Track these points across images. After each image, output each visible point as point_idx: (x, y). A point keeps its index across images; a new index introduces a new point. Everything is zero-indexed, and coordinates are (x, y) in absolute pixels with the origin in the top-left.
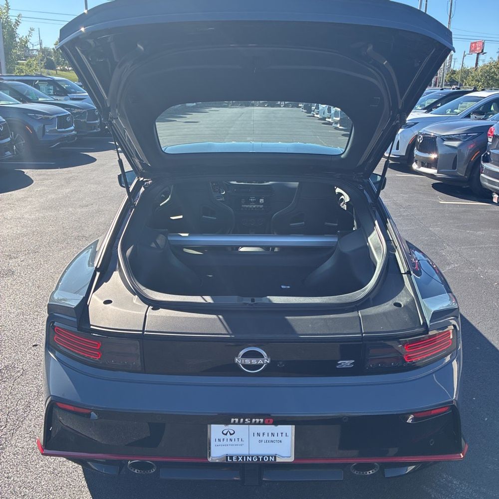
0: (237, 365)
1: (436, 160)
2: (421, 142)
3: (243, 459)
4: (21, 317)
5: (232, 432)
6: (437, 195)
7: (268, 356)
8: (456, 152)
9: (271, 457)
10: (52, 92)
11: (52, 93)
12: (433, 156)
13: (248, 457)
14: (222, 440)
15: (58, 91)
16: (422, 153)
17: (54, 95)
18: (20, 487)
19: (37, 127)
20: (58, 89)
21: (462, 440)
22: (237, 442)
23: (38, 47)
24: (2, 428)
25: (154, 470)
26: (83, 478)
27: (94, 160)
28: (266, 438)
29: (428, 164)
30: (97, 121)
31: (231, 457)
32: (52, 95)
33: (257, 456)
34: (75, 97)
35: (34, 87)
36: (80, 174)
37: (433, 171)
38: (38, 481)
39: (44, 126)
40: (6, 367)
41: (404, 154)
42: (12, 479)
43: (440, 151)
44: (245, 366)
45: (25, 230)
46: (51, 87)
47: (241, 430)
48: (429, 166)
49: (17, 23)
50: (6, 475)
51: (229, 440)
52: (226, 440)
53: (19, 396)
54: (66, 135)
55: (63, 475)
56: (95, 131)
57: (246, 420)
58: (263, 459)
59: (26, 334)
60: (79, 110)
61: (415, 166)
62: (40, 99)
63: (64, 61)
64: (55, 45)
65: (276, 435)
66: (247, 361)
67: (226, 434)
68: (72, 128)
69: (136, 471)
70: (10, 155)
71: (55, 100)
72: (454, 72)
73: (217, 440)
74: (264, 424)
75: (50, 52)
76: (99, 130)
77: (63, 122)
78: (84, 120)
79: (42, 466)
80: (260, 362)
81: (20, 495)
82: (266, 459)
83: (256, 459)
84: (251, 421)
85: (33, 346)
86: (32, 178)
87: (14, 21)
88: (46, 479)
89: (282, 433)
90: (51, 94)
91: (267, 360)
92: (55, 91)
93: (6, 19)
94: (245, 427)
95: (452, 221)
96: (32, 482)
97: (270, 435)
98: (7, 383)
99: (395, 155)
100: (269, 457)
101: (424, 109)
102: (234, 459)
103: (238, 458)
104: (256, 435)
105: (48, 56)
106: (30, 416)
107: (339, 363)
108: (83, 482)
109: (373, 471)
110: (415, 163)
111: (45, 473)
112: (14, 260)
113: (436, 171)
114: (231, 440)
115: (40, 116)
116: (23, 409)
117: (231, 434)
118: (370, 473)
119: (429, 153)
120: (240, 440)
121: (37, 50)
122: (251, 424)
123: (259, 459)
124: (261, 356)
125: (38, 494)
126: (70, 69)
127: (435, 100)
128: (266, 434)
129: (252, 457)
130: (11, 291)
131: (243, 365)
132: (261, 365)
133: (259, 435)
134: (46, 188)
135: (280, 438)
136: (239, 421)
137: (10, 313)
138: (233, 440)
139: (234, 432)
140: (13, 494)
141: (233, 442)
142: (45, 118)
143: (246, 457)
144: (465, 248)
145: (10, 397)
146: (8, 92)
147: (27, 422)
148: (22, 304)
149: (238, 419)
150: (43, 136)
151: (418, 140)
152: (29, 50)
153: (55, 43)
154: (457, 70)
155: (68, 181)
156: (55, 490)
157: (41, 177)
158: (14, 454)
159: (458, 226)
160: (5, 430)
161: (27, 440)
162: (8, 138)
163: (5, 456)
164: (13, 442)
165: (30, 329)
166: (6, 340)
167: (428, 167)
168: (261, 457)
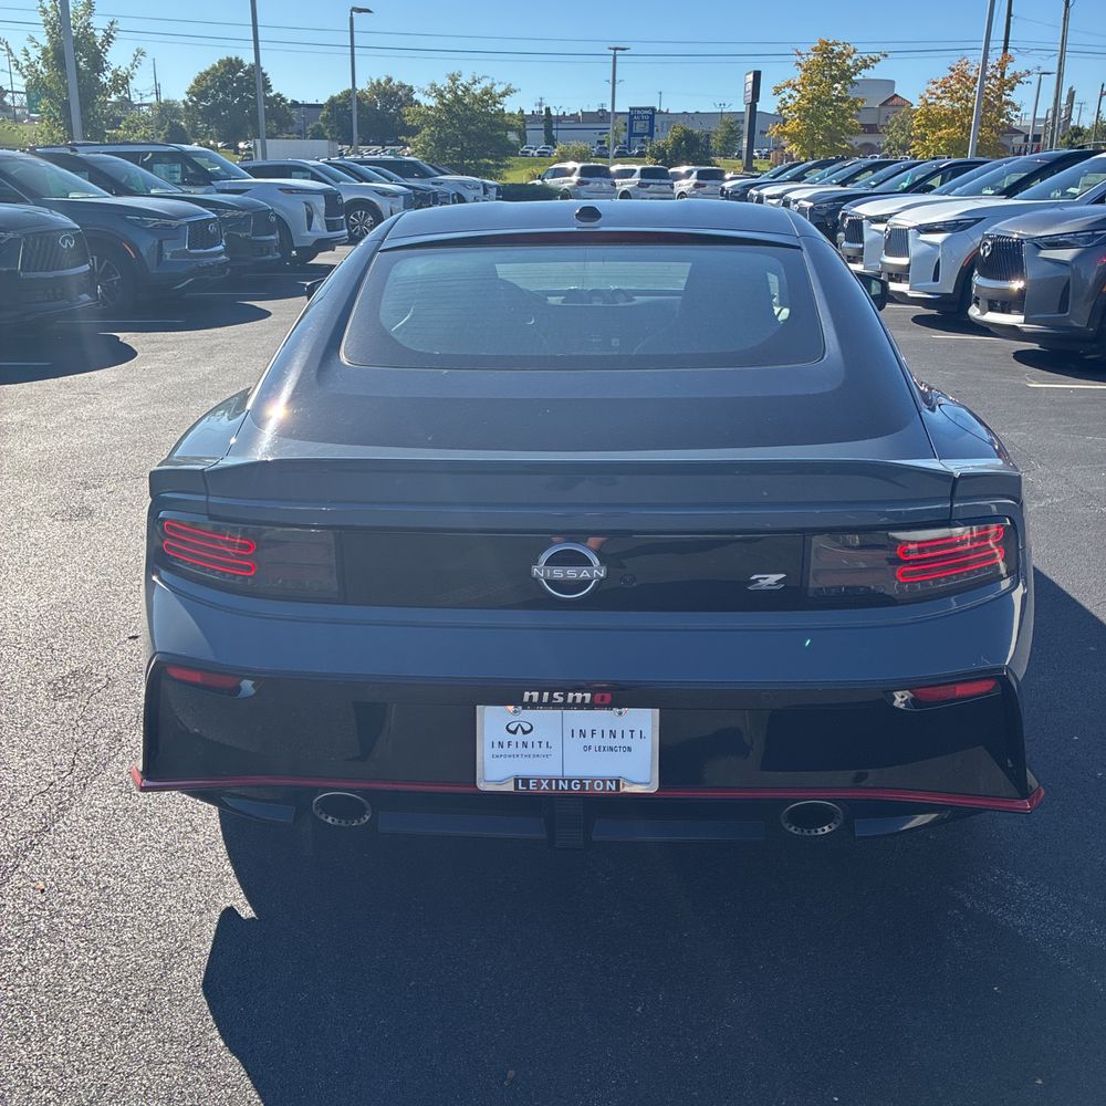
0: (536, 580)
1: (1022, 292)
2: (987, 254)
3: (549, 784)
4: (107, 588)
5: (527, 728)
6: (1024, 373)
7: (602, 562)
8: (1067, 273)
9: (608, 782)
10: (178, 176)
11: (178, 180)
12: (1017, 285)
13: (561, 782)
14: (506, 745)
15: (192, 174)
16: (991, 281)
17: (184, 183)
18: (98, 874)
19: (147, 245)
20: (191, 171)
21: (1028, 771)
22: (536, 750)
23: (153, 99)
24: (64, 774)
25: (367, 818)
26: (226, 860)
27: (265, 314)
28: (597, 741)
29: (1003, 303)
30: (273, 237)
31: (526, 781)
32: (179, 184)
33: (581, 780)
34: (227, 188)
35: (141, 166)
36: (235, 340)
37: (1015, 319)
38: (135, 864)
39: (160, 242)
40: (74, 673)
41: (951, 291)
42: (81, 860)
43: (1030, 272)
44: (553, 583)
45: (118, 438)
46: (178, 167)
47: (545, 722)
48: (1005, 308)
49: (108, 38)
50: (69, 854)
51: (520, 745)
52: (514, 744)
53: (99, 722)
54: (207, 261)
55: (187, 855)
56: (270, 257)
57: (556, 695)
58: (591, 785)
59: (116, 617)
60: (236, 213)
61: (974, 312)
62: (153, 192)
63: (208, 128)
64: (188, 93)
65: (619, 735)
66: (558, 573)
67: (514, 732)
68: (221, 247)
69: (329, 820)
70: (89, 301)
71: (184, 192)
72: (1078, 132)
73: (496, 745)
74: (591, 706)
75: (177, 110)
76: (279, 255)
77: (201, 234)
78: (245, 234)
79: (142, 840)
80: (585, 573)
81: (97, 888)
82: (598, 786)
83: (579, 786)
84: (566, 697)
85: (130, 638)
86: (135, 348)
87: (100, 34)
88: (151, 861)
89: (632, 731)
90: (176, 181)
91: (597, 571)
92: (184, 173)
93: (85, 28)
94: (553, 715)
95: (1053, 420)
96: (122, 866)
97: (607, 733)
98: (75, 700)
99: (929, 294)
100: (604, 781)
101: (1000, 194)
102: (531, 785)
103: (539, 784)
104: (577, 733)
105: (173, 117)
106: (120, 757)
107: (753, 578)
108: (226, 867)
109: (830, 827)
110: (974, 306)
111: (148, 852)
112: (93, 491)
113: (1021, 318)
114: (525, 745)
115: (152, 222)
116: (107, 744)
117: (525, 732)
118: (824, 830)
119: (1007, 278)
120: (544, 745)
121: (150, 105)
122: (565, 706)
123: (583, 785)
124: (588, 563)
125: (134, 886)
126: (220, 145)
127: (1024, 175)
128: (599, 733)
129: (570, 781)
130: (86, 544)
131: (547, 581)
132: (588, 582)
133: (583, 734)
134: (163, 365)
135: (627, 741)
136: (541, 697)
137: (84, 582)
138: (530, 745)
139: (531, 730)
140: (81, 885)
141: (529, 750)
142: (164, 226)
143: (557, 781)
144: (1080, 470)
145: (81, 723)
146: (87, 174)
147: (113, 765)
148: (108, 566)
149: (537, 694)
150: (158, 265)
151: (982, 252)
152: (133, 106)
153: (187, 90)
154: (1087, 127)
155: (210, 353)
156: (167, 880)
157: (153, 346)
158: (88, 819)
159: (1066, 429)
160: (70, 778)
161: (115, 795)
162: (85, 263)
163: (68, 822)
164: (85, 798)
165: (125, 610)
166: (74, 627)
167: (1003, 311)
168: (587, 782)
